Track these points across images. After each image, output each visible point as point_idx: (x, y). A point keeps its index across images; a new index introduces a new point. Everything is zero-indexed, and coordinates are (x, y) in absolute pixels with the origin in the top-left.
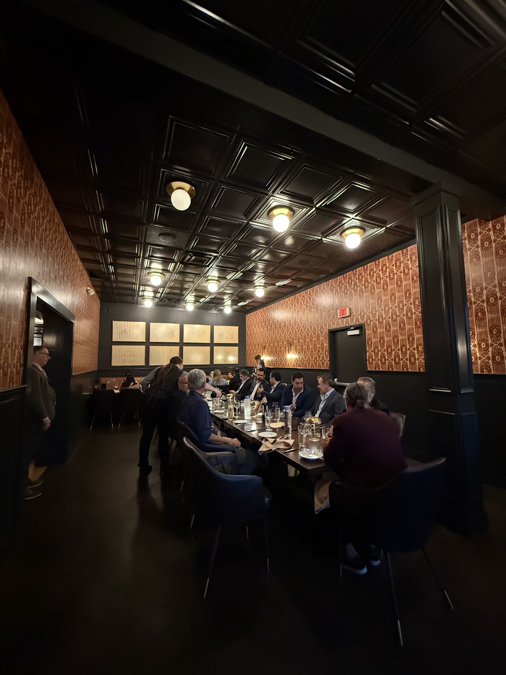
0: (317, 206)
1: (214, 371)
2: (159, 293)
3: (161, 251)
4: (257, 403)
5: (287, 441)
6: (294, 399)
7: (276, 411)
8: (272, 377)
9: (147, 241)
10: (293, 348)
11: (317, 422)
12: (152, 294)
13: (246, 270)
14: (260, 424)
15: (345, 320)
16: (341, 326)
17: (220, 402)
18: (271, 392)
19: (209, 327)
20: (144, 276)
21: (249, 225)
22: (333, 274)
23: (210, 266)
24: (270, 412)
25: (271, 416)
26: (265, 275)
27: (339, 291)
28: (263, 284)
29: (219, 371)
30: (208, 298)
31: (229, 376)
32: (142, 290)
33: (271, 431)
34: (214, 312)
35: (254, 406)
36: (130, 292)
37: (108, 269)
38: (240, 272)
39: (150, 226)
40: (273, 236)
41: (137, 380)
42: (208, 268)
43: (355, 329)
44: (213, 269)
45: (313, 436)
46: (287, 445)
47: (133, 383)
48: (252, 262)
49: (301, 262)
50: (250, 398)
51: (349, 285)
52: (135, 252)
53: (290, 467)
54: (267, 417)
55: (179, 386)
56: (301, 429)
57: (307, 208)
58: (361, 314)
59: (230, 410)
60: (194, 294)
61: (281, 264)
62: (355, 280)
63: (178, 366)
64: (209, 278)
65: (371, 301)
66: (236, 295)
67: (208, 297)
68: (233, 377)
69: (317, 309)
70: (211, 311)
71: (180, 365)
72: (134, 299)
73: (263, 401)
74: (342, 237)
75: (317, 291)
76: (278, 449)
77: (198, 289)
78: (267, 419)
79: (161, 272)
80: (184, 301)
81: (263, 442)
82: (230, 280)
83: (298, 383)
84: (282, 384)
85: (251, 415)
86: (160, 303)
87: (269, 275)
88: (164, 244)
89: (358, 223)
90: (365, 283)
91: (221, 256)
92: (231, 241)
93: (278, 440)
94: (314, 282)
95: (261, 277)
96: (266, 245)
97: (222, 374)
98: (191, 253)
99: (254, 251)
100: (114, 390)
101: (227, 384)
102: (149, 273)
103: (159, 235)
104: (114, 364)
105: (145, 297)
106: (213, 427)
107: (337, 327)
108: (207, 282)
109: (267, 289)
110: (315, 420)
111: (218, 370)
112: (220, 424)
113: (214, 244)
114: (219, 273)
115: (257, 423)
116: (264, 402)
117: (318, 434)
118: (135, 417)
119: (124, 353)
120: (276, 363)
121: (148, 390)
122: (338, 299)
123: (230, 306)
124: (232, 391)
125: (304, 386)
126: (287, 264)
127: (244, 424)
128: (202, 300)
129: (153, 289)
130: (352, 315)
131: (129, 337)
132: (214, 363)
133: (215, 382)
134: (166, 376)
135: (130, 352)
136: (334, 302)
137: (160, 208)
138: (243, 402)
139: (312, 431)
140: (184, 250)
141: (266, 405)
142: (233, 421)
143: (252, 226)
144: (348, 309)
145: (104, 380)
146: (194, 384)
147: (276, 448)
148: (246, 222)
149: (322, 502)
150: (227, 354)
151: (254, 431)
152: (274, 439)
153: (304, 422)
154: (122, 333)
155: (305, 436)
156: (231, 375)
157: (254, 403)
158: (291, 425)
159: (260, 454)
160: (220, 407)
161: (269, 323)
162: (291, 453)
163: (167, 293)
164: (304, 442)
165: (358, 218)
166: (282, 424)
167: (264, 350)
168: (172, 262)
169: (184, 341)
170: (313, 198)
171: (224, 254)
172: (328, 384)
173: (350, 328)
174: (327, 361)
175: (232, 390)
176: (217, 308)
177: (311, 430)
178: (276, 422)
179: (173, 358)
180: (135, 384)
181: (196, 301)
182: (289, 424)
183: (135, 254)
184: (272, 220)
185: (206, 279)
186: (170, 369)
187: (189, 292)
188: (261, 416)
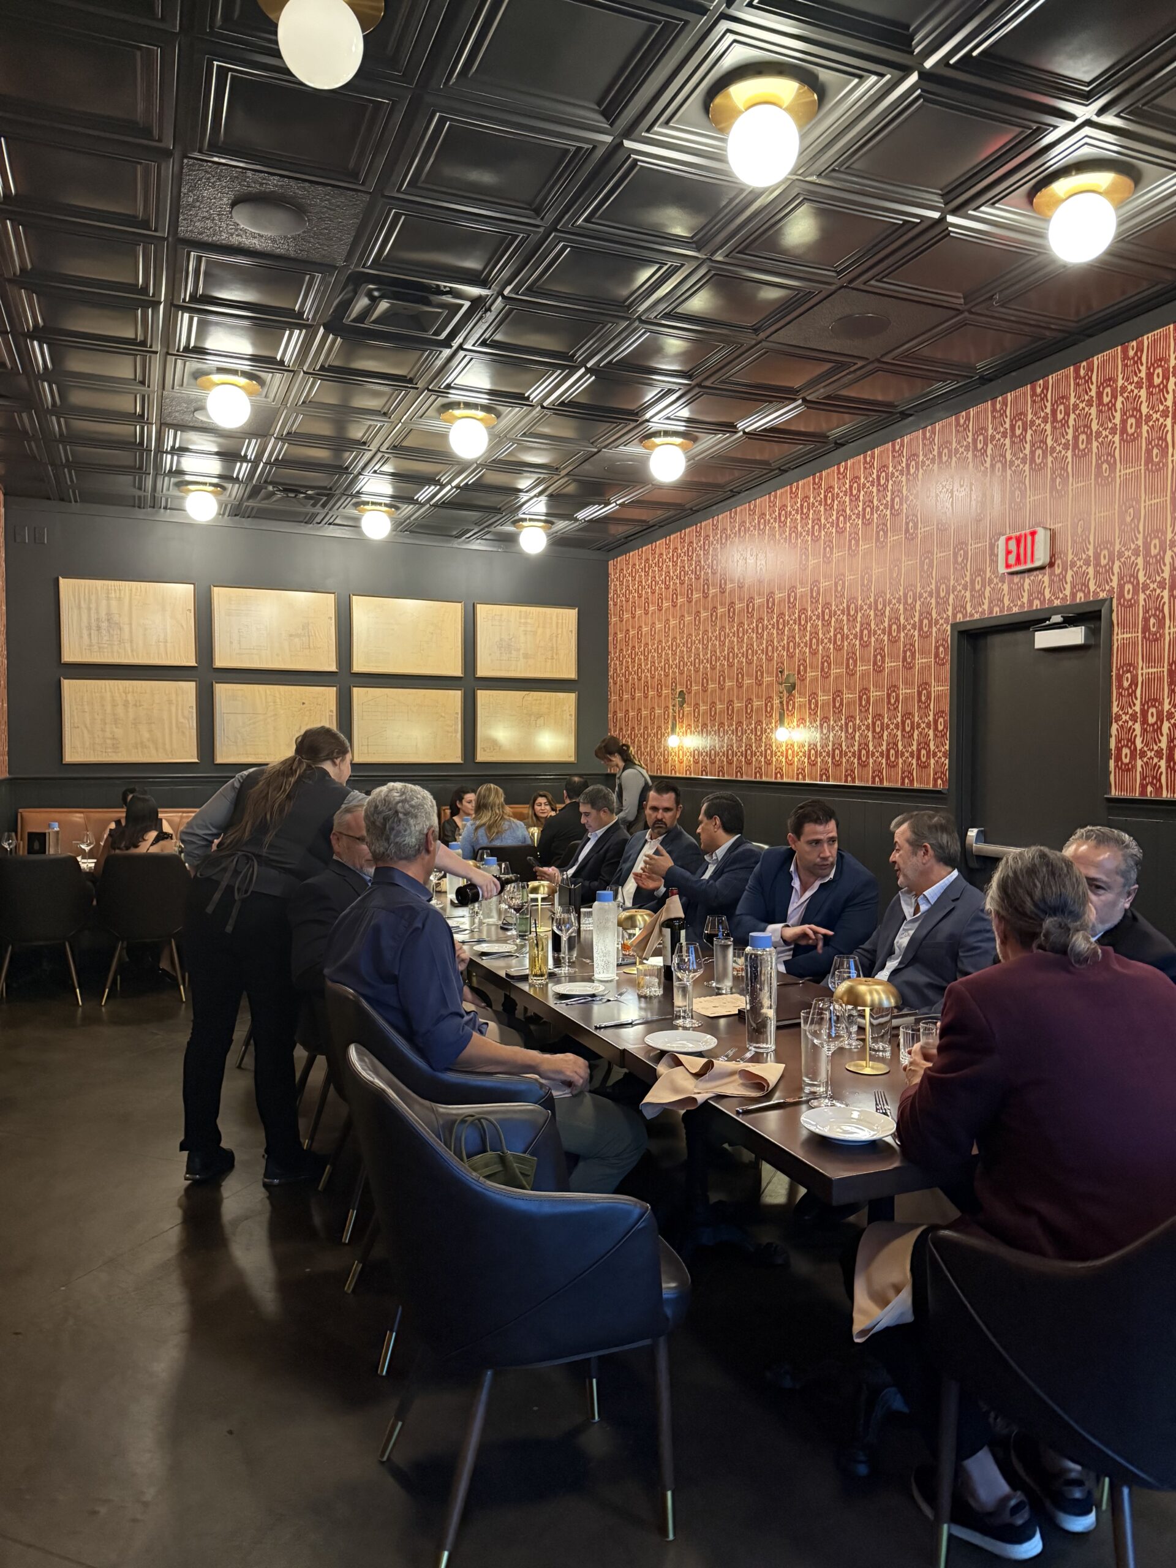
0: (929, 64)
1: (474, 791)
2: (244, 459)
3: (245, 278)
4: (643, 917)
5: (755, 1068)
6: (796, 905)
7: (717, 951)
8: (709, 815)
9: (183, 230)
10: (798, 700)
11: (880, 1000)
12: (215, 466)
13: (610, 362)
14: (655, 1002)
15: (1027, 581)
16: (1009, 608)
17: (499, 912)
18: (707, 876)
19: (454, 611)
20: (176, 387)
21: (620, 156)
22: (985, 380)
23: (455, 344)
24: (692, 957)
25: (695, 971)
26: (693, 383)
27: (1009, 457)
28: (681, 427)
29: (497, 792)
30: (449, 487)
31: (537, 808)
32: (173, 447)
33: (695, 1029)
34: (477, 545)
35: (631, 931)
36: (123, 457)
37: (26, 357)
38: (583, 370)
39: (191, 161)
40: (725, 207)
41: (171, 819)
42: (447, 352)
43: (1069, 622)
44: (470, 355)
45: (861, 1054)
46: (758, 1083)
47: (153, 834)
48: (637, 323)
49: (852, 326)
50: (620, 898)
51: (1054, 428)
52: (131, 281)
53: (767, 1168)
54: (679, 975)
55: (336, 847)
56: (812, 1023)
57: (882, 75)
58: (1097, 556)
59: (537, 945)
60: (388, 468)
61: (762, 335)
62: (1081, 405)
63: (327, 766)
64: (454, 396)
65: (1146, 503)
66: (567, 474)
67: (449, 482)
68: (553, 814)
69: (910, 538)
70: (464, 542)
71: (334, 764)
72: (140, 488)
73: (668, 910)
74: (1034, 211)
75: (916, 455)
76: (720, 1097)
77: (404, 444)
78: (679, 979)
79: (247, 368)
80: (351, 495)
81: (661, 1068)
82: (543, 407)
83: (818, 842)
84: (748, 846)
85: (618, 965)
86: (251, 503)
87: (708, 383)
88: (256, 244)
89: (1107, 145)
90: (1124, 422)
91: (500, 298)
92: (541, 230)
93: (721, 1064)
94: (904, 415)
95: (676, 391)
96: (698, 250)
97: (508, 801)
98: (371, 286)
99: (644, 275)
100: (79, 859)
101: (529, 842)
102: (197, 375)
103: (233, 205)
104: (69, 757)
105: (188, 478)
106: (468, 1006)
107: (991, 612)
108: (443, 416)
109: (699, 447)
110: (871, 993)
111: (492, 786)
112: (497, 996)
113: (468, 242)
114: (496, 376)
115: (640, 997)
116: (673, 916)
117: (880, 1045)
118: (164, 965)
119: (109, 708)
120: (730, 763)
121: (209, 861)
122: (1003, 491)
123: (546, 521)
124: (552, 870)
125: (840, 856)
126: (789, 335)
127: (590, 999)
128: (425, 493)
129: (219, 445)
130: (1058, 562)
131: (128, 645)
132: (481, 757)
133: (481, 831)
134: (281, 809)
135: (135, 705)
136: (983, 504)
137: (233, 77)
138: (590, 914)
139: (858, 1033)
140: (341, 269)
141: (681, 928)
142: (550, 985)
143: (636, 161)
144: (1042, 537)
145: (35, 819)
146: (388, 839)
147: (711, 1095)
148: (608, 139)
149: (882, 1301)
150: (531, 721)
151: (631, 1024)
152: (704, 1061)
153: (829, 994)
154: (99, 628)
155: (827, 1051)
156: (548, 808)
157: (631, 920)
158: (774, 1007)
159: (649, 1114)
160: (500, 931)
161: (706, 596)
162: (773, 1115)
163: (276, 459)
164: (823, 1076)
165: (1109, 119)
166: (741, 1002)
167: (681, 706)
168: (292, 326)
169: (357, 667)
170: (908, 27)
171: (515, 290)
172: (931, 852)
173: (1049, 619)
174: (940, 754)
175: (549, 865)
176: (492, 529)
177: (854, 1029)
178: (718, 992)
179: (306, 733)
180: (162, 836)
181: (399, 499)
182: (766, 1002)
183: (133, 288)
184: (721, 131)
185: (441, 401)
186: (293, 780)
187: (368, 455)
188: (659, 970)
